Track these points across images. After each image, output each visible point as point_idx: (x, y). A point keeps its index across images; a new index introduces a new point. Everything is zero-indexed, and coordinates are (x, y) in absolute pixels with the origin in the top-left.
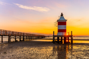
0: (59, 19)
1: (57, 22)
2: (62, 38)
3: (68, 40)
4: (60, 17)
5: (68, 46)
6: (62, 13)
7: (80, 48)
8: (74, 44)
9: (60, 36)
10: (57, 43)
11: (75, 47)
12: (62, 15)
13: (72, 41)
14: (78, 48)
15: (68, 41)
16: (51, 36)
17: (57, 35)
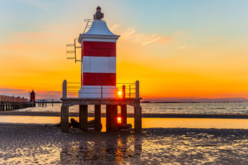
0: (88, 29)
1: (80, 41)
2: (98, 108)
3: (125, 115)
4: (90, 24)
5: (124, 142)
6: (99, 8)
7: (168, 146)
8: (148, 133)
9: (91, 101)
10: (78, 130)
11: (149, 146)
12: (99, 15)
13: (138, 123)
14: (161, 146)
15: (124, 120)
16: (53, 102)
17: (77, 97)
